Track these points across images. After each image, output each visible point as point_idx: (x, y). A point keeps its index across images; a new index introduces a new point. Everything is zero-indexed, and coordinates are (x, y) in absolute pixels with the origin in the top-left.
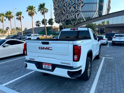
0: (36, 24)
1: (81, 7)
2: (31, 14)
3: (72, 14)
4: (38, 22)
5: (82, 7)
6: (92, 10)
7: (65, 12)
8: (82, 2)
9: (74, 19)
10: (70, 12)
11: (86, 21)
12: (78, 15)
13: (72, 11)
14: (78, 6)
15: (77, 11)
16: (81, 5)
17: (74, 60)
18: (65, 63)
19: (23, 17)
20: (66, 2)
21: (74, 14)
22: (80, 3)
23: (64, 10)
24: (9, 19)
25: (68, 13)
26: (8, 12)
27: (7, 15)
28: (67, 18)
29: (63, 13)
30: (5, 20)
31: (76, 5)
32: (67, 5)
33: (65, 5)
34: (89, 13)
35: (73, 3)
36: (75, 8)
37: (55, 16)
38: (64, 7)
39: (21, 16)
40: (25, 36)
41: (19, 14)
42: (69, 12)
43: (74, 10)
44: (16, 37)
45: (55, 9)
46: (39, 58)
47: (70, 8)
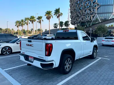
0: (54, 26)
1: (96, 9)
2: (48, 18)
3: (87, 16)
4: (55, 24)
5: (98, 9)
6: (108, 11)
7: (80, 14)
8: (98, 5)
9: (89, 21)
10: (86, 14)
11: (101, 22)
12: (93, 17)
13: (87, 13)
14: (93, 8)
15: (92, 13)
16: (97, 7)
17: (46, 55)
18: (41, 57)
19: (42, 20)
20: (82, 6)
21: (89, 17)
22: (96, 6)
23: (80, 13)
24: (32, 23)
25: (84, 16)
26: (31, 17)
27: (31, 19)
28: (82, 20)
29: (78, 16)
30: (29, 23)
31: (92, 8)
32: (82, 8)
33: (81, 8)
34: (105, 15)
35: (89, 6)
36: (90, 10)
37: (71, 18)
38: (80, 10)
39: (41, 20)
40: (42, 36)
41: (39, 18)
42: (84, 14)
43: (89, 12)
44: (35, 37)
45: (71, 12)
46: (27, 52)
47: (85, 11)
